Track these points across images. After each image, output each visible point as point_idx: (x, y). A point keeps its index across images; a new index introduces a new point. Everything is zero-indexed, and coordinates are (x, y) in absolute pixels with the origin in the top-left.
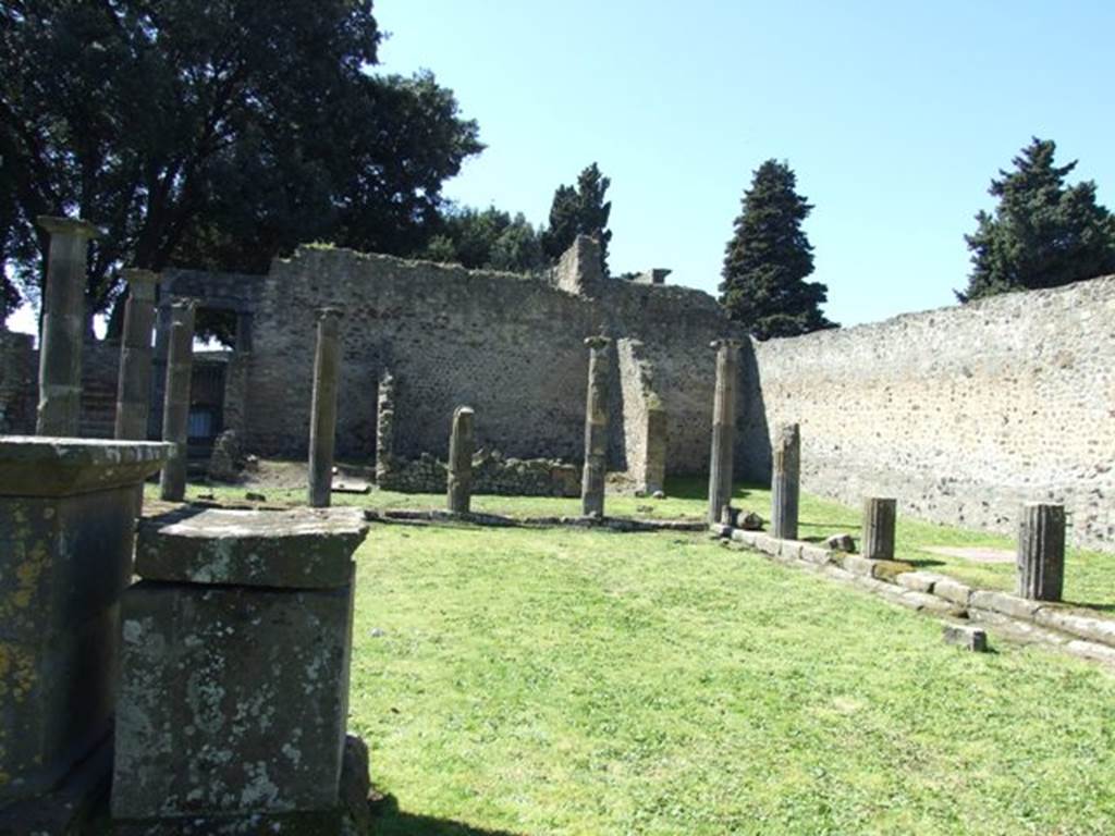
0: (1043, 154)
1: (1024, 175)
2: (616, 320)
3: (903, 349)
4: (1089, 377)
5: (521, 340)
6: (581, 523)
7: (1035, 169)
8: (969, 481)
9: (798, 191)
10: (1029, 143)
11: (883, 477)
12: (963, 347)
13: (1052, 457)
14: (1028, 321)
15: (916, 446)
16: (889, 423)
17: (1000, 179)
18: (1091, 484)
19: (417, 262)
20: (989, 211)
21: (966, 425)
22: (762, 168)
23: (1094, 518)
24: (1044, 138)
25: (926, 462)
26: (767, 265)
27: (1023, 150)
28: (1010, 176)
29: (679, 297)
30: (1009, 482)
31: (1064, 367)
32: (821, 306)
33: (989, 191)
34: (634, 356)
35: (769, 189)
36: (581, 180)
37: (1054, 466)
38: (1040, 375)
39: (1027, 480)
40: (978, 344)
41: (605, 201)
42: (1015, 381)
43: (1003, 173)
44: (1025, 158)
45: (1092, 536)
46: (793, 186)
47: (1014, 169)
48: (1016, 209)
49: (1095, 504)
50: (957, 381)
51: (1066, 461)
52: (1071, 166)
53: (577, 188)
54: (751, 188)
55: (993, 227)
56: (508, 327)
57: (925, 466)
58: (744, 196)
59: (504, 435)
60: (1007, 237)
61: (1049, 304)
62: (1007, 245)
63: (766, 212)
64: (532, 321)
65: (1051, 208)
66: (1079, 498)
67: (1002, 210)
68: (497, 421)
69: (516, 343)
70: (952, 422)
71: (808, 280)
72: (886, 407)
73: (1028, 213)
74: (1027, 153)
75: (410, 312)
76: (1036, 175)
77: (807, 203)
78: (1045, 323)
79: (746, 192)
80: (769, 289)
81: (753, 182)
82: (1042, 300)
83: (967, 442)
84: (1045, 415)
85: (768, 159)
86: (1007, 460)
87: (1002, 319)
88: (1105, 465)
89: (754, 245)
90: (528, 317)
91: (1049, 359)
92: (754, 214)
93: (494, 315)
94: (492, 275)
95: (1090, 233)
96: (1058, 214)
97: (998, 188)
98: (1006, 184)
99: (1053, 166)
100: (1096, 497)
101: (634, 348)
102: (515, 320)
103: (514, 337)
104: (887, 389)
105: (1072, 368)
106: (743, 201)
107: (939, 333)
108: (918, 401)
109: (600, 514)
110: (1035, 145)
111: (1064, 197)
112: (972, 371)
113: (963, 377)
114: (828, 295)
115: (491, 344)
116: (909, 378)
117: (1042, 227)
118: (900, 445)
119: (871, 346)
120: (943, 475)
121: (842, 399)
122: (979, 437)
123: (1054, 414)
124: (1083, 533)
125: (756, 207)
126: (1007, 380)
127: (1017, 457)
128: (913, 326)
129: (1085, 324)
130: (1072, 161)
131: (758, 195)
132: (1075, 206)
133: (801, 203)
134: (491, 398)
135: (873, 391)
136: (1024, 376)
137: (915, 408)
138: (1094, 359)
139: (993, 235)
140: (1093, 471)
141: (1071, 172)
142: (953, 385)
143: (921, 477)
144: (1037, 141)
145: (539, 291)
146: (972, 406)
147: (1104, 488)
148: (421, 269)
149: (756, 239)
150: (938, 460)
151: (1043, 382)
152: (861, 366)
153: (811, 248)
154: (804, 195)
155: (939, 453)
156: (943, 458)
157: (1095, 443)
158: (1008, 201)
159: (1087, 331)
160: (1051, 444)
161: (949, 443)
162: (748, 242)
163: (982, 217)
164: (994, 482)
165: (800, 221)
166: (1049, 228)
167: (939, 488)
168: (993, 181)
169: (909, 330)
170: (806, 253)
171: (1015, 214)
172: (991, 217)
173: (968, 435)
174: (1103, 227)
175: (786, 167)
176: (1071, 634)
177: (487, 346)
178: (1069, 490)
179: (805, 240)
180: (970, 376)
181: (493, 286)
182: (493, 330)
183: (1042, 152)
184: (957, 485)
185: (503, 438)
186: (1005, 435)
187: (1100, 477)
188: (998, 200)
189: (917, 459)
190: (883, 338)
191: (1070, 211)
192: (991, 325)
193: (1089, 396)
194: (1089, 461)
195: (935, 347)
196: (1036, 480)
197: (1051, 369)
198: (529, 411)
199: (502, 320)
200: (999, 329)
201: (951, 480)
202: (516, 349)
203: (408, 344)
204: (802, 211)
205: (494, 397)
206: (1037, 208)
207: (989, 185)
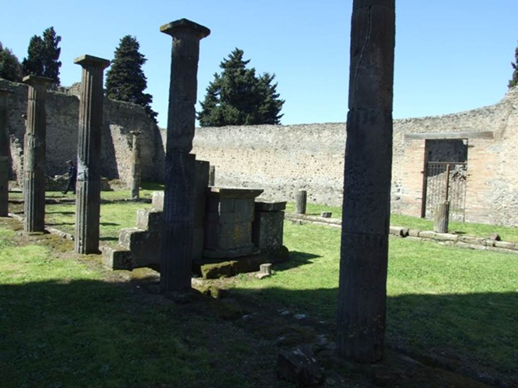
0: (239, 55)
1: (233, 62)
2: (107, 116)
3: (229, 138)
4: (291, 153)
5: (68, 123)
6: (132, 201)
7: (236, 60)
8: (253, 182)
9: (140, 51)
10: (234, 50)
11: (220, 181)
12: (251, 140)
13: (280, 175)
14: (274, 134)
15: (234, 171)
16: (223, 163)
17: (224, 62)
18: (292, 183)
19: (18, 84)
20: (219, 74)
21: (252, 165)
22: (124, 38)
23: (292, 193)
24: (240, 49)
25: (238, 176)
26: (128, 84)
27: (232, 52)
28: (227, 61)
29: (131, 108)
30: (267, 183)
31: (284, 149)
32: (150, 104)
33: (220, 66)
34: (121, 133)
35: (128, 49)
36: (45, 35)
37: (281, 178)
38: (277, 151)
39: (272, 182)
40: (257, 139)
41: (58, 47)
42: (269, 152)
43: (225, 60)
44: (233, 55)
45: (291, 198)
46: (138, 49)
47: (229, 59)
48: (230, 75)
49: (292, 189)
50: (249, 150)
51: (285, 177)
52: (248, 61)
53: (43, 38)
54: (119, 47)
55: (221, 80)
56: (62, 117)
57: (237, 178)
58: (116, 50)
59: (61, 164)
60: (226, 85)
61: (280, 130)
62: (226, 88)
63: (127, 60)
64: (73, 114)
65: (241, 76)
66: (288, 187)
67: (224, 74)
68: (58, 158)
69: (65, 124)
70: (247, 164)
71: (145, 92)
72: (222, 157)
73: (234, 77)
74: (234, 53)
75: (16, 107)
76: (236, 63)
77: (144, 58)
78: (279, 135)
79: (117, 49)
80: (128, 95)
81: (120, 44)
82: (278, 129)
83: (253, 170)
84: (278, 163)
85: (127, 35)
86: (266, 176)
87: (265, 133)
88: (295, 178)
89: (121, 74)
90: (70, 113)
91: (280, 147)
92: (121, 60)
93: (56, 111)
94: (54, 93)
95: (254, 88)
96: (244, 79)
97: (223, 66)
98: (226, 64)
99: (242, 60)
100: (292, 187)
101: (121, 129)
102: (65, 114)
103: (65, 122)
104: (222, 151)
105: (286, 150)
106: (115, 52)
107: (243, 134)
108: (234, 156)
109: (138, 198)
110: (236, 51)
111: (246, 73)
112: (255, 148)
113: (251, 150)
114: (153, 99)
115: (55, 124)
116: (231, 148)
117: (239, 83)
118: (227, 170)
119: (216, 136)
120: (244, 180)
121: (203, 153)
122: (257, 169)
123: (281, 163)
124: (289, 197)
125: (122, 57)
126: (267, 152)
127: (269, 175)
128: (233, 131)
129: (291, 138)
130: (249, 59)
131: (122, 51)
132: (250, 77)
133: (142, 57)
134: (55, 148)
135: (217, 151)
136: (272, 151)
137: (234, 158)
138: (293, 148)
139: (221, 84)
140: (292, 180)
141: (248, 64)
142: (248, 152)
143: (235, 181)
144: (237, 49)
145: (75, 101)
146: (254, 159)
147: (295, 185)
148: (21, 87)
149: (123, 71)
150: (241, 176)
151: (278, 153)
152: (211, 142)
153: (146, 78)
154: (143, 54)
155: (242, 173)
156: (244, 175)
157: (293, 172)
158: (227, 72)
159: (292, 139)
160: (280, 172)
161: (246, 170)
162: (118, 72)
163: (216, 75)
164: (261, 183)
165: (141, 66)
166: (241, 83)
167: (242, 185)
168: (222, 62)
169: (231, 131)
170: (144, 80)
171: (230, 77)
172: (219, 76)
173: (253, 168)
174: (258, 86)
175: (136, 39)
176: (312, 221)
177: (53, 125)
178: (285, 185)
179: (143, 74)
180: (254, 149)
181: (55, 98)
182: (55, 118)
183: (239, 53)
184: (249, 184)
185: (61, 166)
186: (266, 168)
187: (294, 181)
188: (223, 70)
189: (234, 175)
190: (220, 133)
191: (248, 79)
192: (261, 134)
193: (291, 158)
194: (291, 177)
195: (241, 138)
196: (275, 182)
197: (280, 149)
198: (72, 154)
199: (59, 114)
200: (264, 135)
201: (247, 182)
202: (66, 127)
203: (15, 123)
204: (142, 61)
205: (56, 148)
206: (237, 76)
207: (220, 64)
